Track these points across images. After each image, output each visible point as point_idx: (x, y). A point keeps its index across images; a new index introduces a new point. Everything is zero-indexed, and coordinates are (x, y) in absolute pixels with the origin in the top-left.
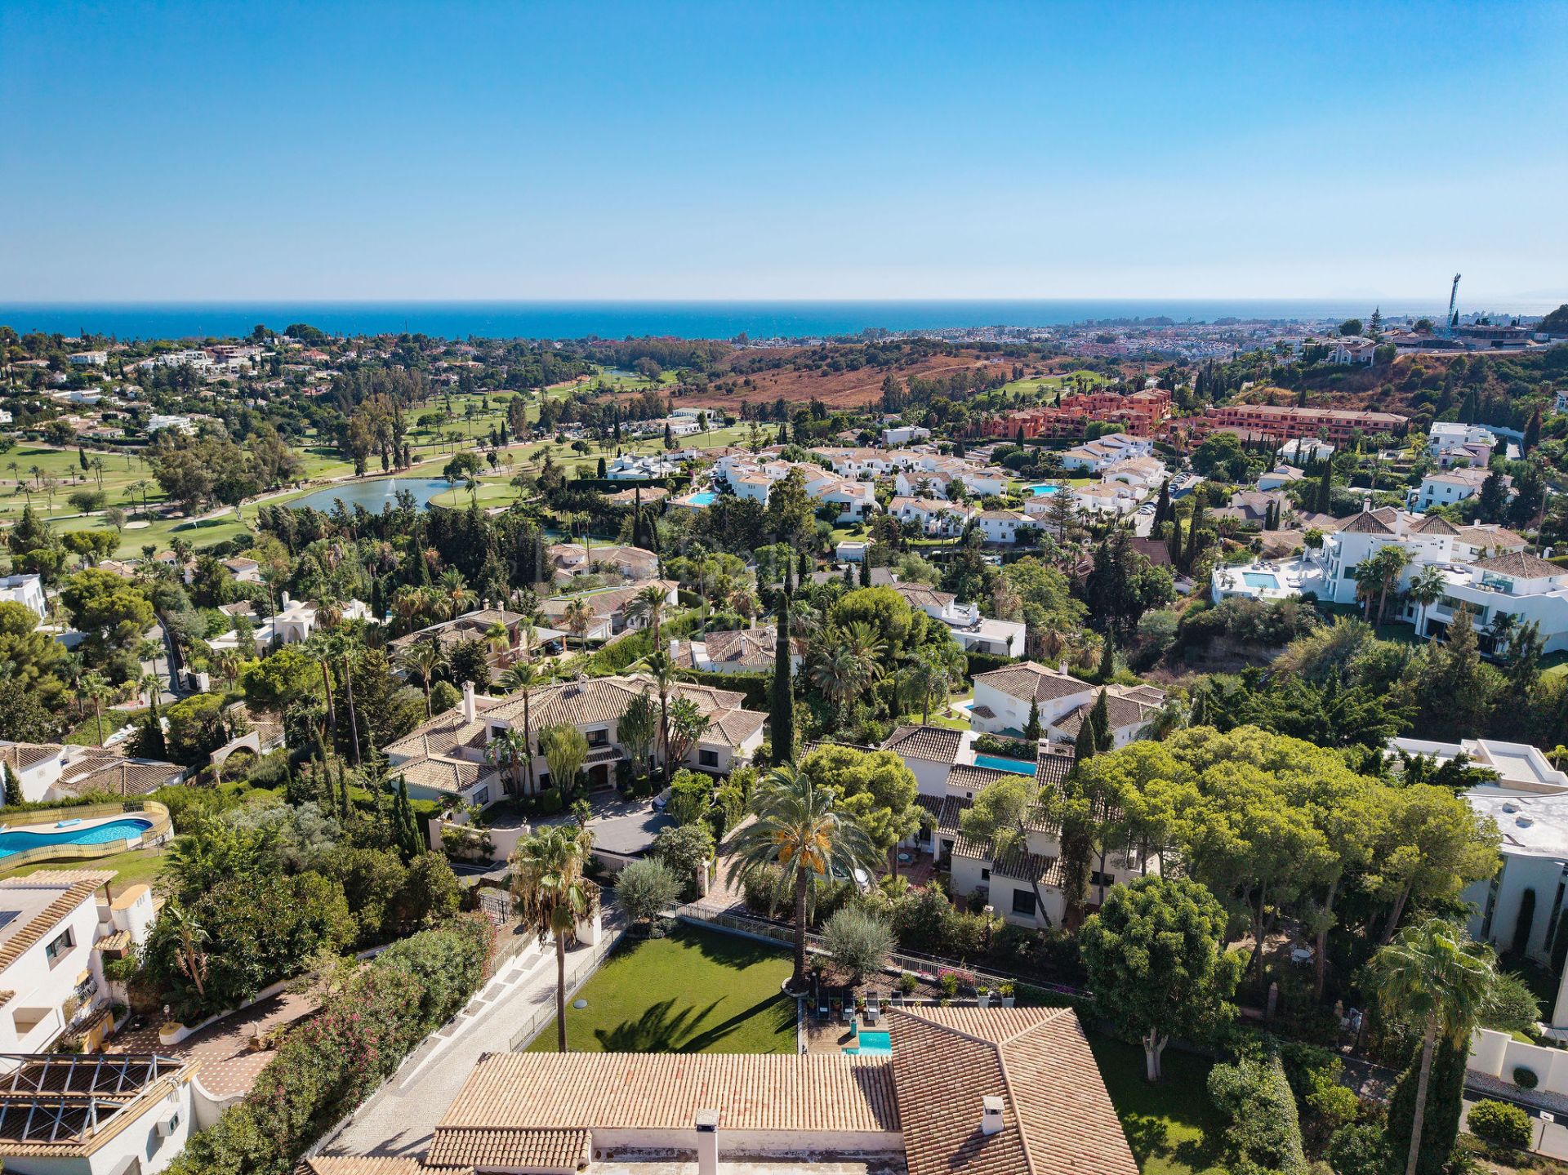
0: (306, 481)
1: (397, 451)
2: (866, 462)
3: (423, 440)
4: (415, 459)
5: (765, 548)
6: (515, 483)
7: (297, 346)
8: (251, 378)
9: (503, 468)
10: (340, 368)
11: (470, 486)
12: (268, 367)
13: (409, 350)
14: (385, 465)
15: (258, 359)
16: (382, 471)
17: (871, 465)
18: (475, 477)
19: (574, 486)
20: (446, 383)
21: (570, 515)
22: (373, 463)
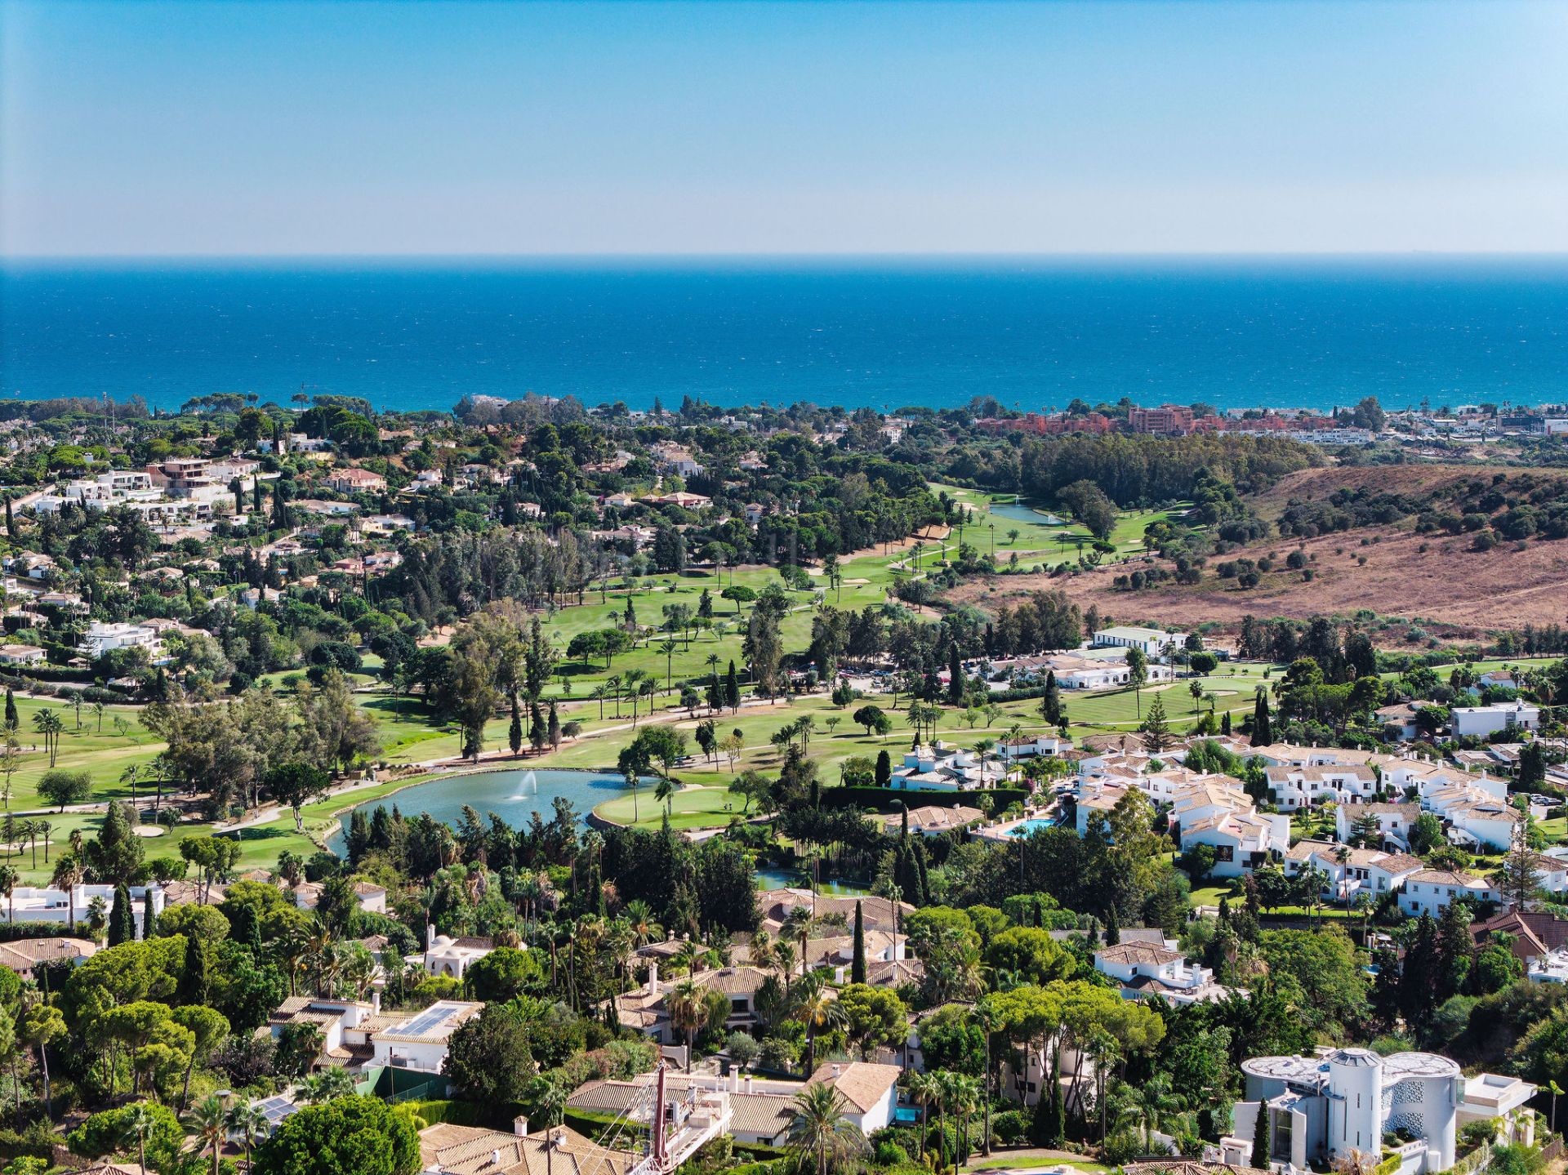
0: (382, 767)
1: (536, 714)
2: (1328, 777)
3: (582, 686)
4: (569, 730)
5: (1015, 898)
6: (736, 787)
7: (323, 456)
8: (238, 533)
9: (722, 755)
10: (409, 511)
11: (662, 792)
12: (268, 505)
13: (553, 466)
14: (515, 736)
15: (248, 486)
16: (508, 751)
17: (1338, 784)
18: (672, 773)
19: (834, 798)
20: (628, 547)
21: (815, 847)
22: (496, 734)
